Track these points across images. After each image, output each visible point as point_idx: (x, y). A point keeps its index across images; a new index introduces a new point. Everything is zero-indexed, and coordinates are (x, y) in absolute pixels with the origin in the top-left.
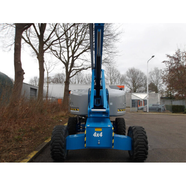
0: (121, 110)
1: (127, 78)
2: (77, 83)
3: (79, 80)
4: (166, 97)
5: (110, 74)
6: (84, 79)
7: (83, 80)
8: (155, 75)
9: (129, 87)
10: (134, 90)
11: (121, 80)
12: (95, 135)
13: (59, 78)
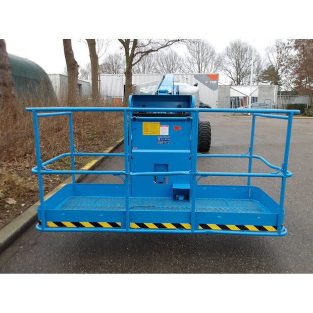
1: (227, 59)
2: (142, 71)
3: (144, 66)
4: (292, 91)
5: (198, 53)
6: (154, 64)
7: (151, 65)
8: (275, 52)
9: (230, 75)
10: (237, 81)
11: (216, 64)
13: (111, 64)
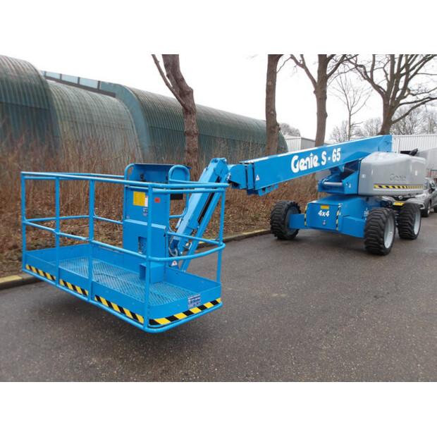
0: (401, 187)
12: (320, 213)
